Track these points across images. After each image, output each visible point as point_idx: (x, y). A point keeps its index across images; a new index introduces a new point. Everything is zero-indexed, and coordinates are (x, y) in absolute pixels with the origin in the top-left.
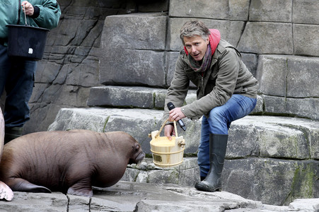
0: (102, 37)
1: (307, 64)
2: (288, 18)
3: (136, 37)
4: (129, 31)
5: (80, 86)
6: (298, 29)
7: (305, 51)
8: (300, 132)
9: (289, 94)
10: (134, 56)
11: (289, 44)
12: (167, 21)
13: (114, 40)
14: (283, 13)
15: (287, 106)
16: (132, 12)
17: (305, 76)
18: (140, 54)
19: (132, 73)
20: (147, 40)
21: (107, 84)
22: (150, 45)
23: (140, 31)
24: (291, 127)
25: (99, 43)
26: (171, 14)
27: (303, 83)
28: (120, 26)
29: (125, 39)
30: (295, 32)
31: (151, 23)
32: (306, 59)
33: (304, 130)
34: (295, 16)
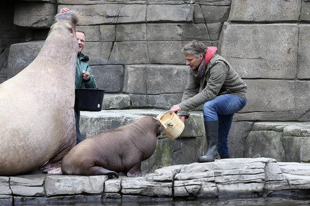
0: (9, 61)
1: (160, 70)
2: (144, 38)
4: (28, 55)
6: (151, 45)
7: (158, 60)
9: (149, 92)
11: (146, 57)
13: (18, 61)
14: (140, 34)
15: (147, 101)
16: (30, 41)
17: (159, 79)
24: (152, 115)
25: (7, 64)
27: (158, 83)
28: (22, 51)
29: (26, 60)
30: (150, 47)
32: (159, 66)
34: (149, 36)
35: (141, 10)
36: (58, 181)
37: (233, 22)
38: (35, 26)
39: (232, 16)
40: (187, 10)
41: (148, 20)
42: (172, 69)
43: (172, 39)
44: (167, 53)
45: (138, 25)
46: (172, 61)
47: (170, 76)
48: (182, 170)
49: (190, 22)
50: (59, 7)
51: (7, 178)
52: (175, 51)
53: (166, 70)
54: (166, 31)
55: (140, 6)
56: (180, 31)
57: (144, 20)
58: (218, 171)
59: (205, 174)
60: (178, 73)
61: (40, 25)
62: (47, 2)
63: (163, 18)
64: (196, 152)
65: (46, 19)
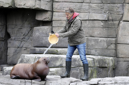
0: (33, 34)
1: (93, 39)
2: (87, 26)
3: (43, 33)
4: (41, 31)
5: (27, 48)
6: (90, 29)
7: (93, 35)
8: (92, 59)
9: (89, 48)
10: (43, 39)
11: (88, 34)
12: (52, 28)
13: (37, 34)
14: (86, 25)
15: (88, 52)
16: (42, 26)
17: (93, 43)
18: (44, 38)
19: (42, 43)
20: (46, 34)
21: (35, 47)
22: (47, 35)
23: (44, 31)
24: (89, 58)
25: (32, 35)
26: (53, 26)
27: (92, 45)
28: (38, 30)
29: (40, 34)
30: (90, 30)
31: (47, 29)
32: (93, 38)
33: (93, 59)
34: (89, 26)
35: (87, 15)
36: (51, 83)
37: (124, 21)
38: (44, 20)
39: (124, 19)
40: (105, 16)
41: (89, 19)
42: (98, 39)
43: (99, 27)
44: (96, 32)
45: (85, 21)
46: (98, 36)
47: (98, 42)
48: (101, 80)
49: (107, 21)
50: (54, 13)
51: (30, 81)
52: (100, 32)
53: (96, 40)
54: (97, 24)
55: (86, 13)
56: (102, 24)
57: (88, 19)
58: (116, 81)
59: (111, 82)
60: (101, 41)
61: (46, 20)
62: (49, 11)
63: (95, 18)
64: (107, 73)
65: (49, 17)
